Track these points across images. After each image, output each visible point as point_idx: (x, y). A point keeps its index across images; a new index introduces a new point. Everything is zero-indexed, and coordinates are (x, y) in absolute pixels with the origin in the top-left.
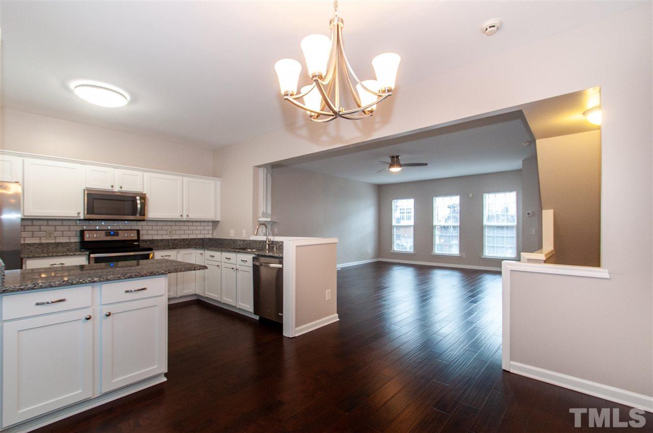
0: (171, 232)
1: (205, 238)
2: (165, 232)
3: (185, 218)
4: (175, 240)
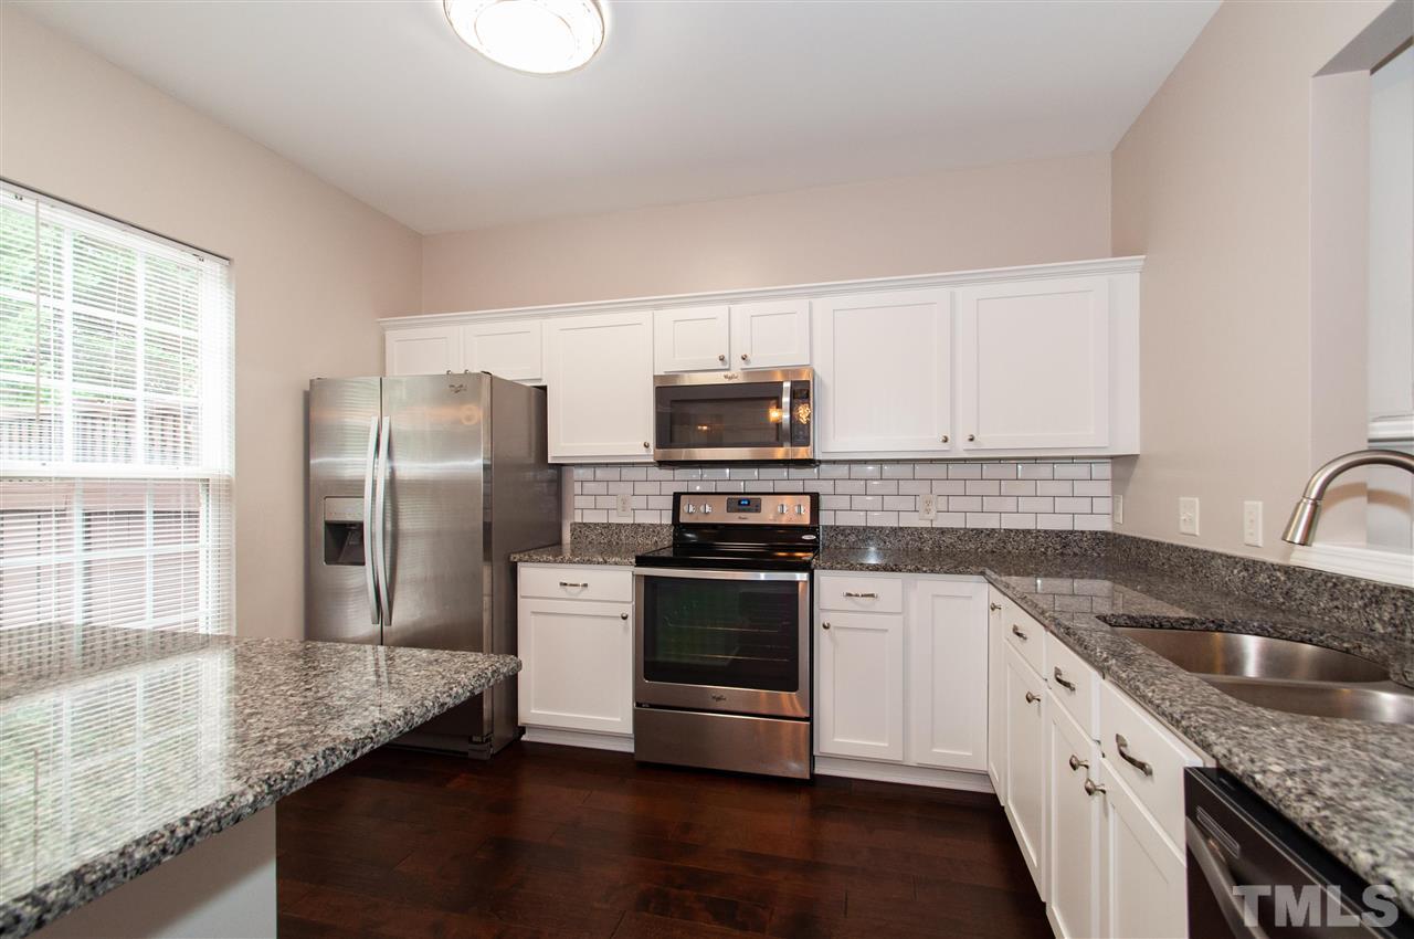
0: (928, 503)
1: (1072, 532)
2: (908, 503)
3: (960, 449)
4: (943, 531)
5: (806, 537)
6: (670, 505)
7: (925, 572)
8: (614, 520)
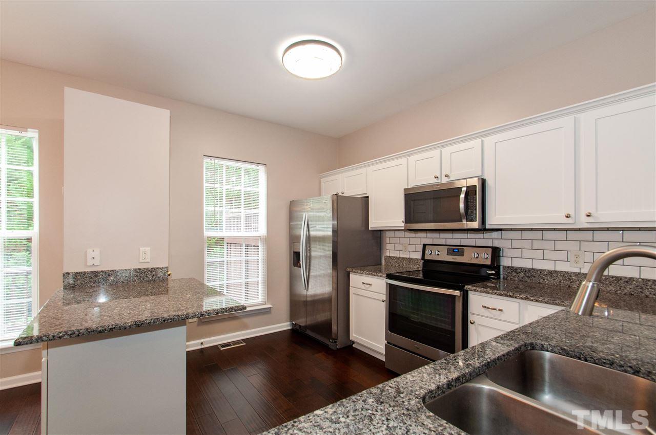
0: (577, 256)
5: (489, 272)
6: (421, 250)
7: (532, 300)
8: (402, 256)
